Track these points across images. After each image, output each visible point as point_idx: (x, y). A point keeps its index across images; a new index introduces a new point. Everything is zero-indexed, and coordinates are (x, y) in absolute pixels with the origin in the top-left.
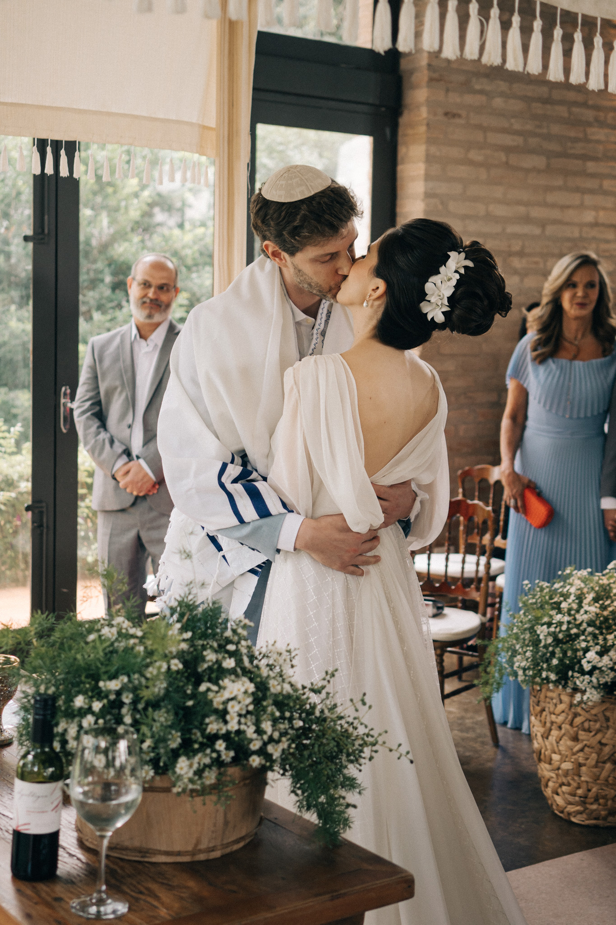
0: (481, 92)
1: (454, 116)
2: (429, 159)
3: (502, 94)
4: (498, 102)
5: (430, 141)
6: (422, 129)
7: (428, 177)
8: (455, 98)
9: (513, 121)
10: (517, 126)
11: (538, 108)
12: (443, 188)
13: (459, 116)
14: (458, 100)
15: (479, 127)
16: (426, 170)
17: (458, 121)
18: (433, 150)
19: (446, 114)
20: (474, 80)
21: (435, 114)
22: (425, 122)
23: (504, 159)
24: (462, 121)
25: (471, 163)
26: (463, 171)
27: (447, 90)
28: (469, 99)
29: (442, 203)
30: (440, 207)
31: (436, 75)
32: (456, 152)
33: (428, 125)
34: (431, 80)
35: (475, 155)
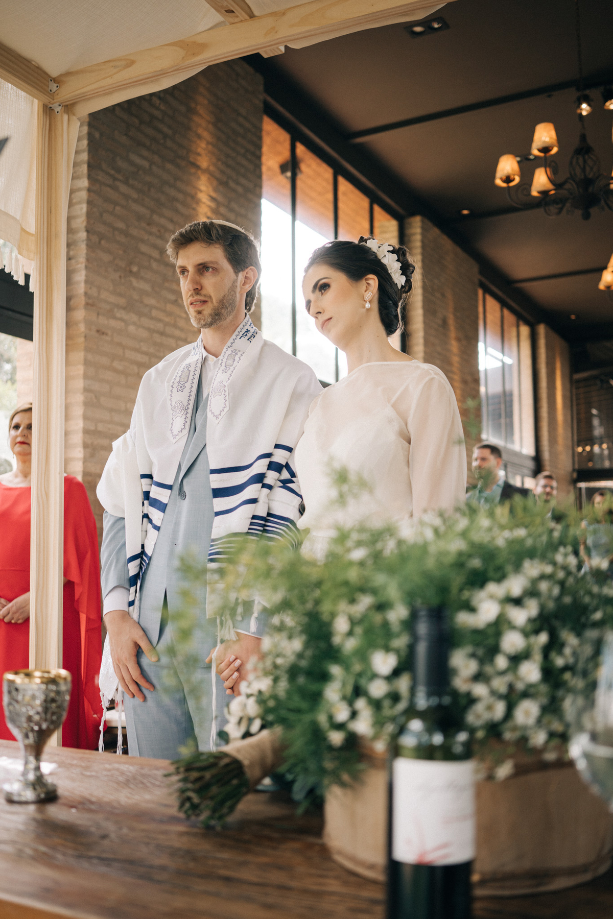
0: (121, 319)
1: (103, 333)
2: (86, 363)
3: (134, 324)
4: (132, 328)
5: (87, 350)
6: (82, 339)
7: (86, 377)
8: (103, 320)
9: (142, 344)
10: (144, 348)
11: (157, 338)
12: (96, 386)
13: (107, 334)
14: (106, 322)
15: (120, 344)
16: (85, 370)
17: (104, 337)
18: (90, 356)
19: (98, 331)
20: (116, 310)
21: (90, 330)
22: (83, 335)
23: (136, 370)
24: (108, 338)
25: (116, 371)
26: (108, 375)
27: (98, 314)
28: (113, 323)
29: (96, 397)
30: (95, 400)
31: (90, 301)
32: (105, 361)
33: (85, 337)
34: (87, 304)
35: (117, 365)
